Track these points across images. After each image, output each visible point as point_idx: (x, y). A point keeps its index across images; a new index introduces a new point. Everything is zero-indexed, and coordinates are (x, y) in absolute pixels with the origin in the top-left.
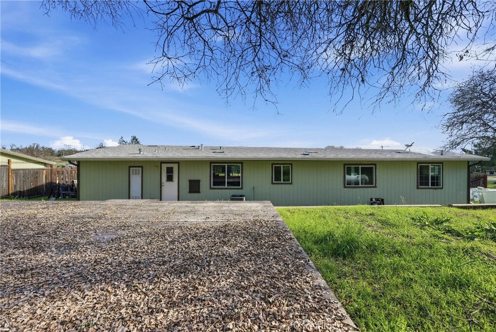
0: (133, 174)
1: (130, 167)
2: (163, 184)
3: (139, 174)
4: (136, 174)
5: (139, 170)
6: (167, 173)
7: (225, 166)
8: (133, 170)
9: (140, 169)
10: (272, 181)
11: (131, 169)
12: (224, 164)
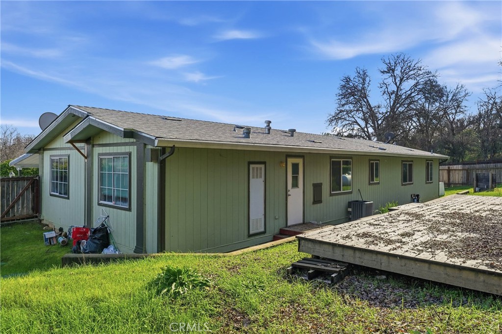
0: (253, 178)
1: (250, 163)
2: (289, 193)
3: (261, 177)
4: (257, 178)
5: (261, 169)
6: (293, 174)
7: (340, 161)
8: (253, 168)
9: (263, 166)
10: (369, 182)
11: (252, 166)
12: (340, 160)
